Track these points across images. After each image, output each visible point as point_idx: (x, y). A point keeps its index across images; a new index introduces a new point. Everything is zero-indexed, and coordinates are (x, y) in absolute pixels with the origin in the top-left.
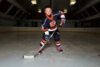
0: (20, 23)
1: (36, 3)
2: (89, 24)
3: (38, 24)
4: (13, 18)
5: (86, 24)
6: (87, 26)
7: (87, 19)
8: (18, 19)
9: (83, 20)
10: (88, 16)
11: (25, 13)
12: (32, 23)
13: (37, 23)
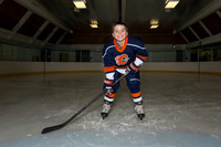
0: (49, 54)
1: (84, 7)
2: (210, 53)
3: (92, 55)
4: (31, 41)
5: (203, 53)
6: (204, 59)
7: (206, 41)
8: (43, 44)
9: (196, 44)
10: (208, 36)
11: (60, 30)
12: (78, 52)
13: (88, 52)
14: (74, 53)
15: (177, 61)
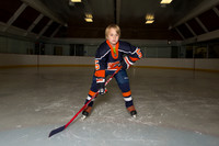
0: (43, 47)
1: (79, 0)
8: (38, 37)
9: (191, 40)
10: (204, 32)
11: (54, 23)
13: (82, 46)
14: (68, 47)
15: (172, 57)
